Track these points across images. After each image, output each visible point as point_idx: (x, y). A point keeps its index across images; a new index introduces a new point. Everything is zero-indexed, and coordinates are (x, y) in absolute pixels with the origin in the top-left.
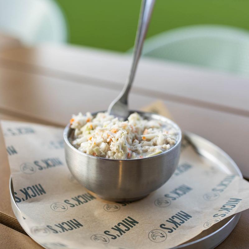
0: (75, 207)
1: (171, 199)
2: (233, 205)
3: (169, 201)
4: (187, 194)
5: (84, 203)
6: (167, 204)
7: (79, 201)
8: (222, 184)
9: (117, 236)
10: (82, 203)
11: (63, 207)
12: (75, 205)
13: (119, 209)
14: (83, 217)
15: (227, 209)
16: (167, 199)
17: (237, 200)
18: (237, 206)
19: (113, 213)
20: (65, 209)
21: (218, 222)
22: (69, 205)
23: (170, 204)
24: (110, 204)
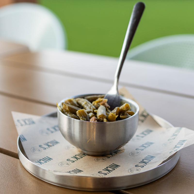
0: (75, 162)
1: (140, 150)
2: (181, 144)
3: (139, 152)
4: (151, 146)
5: (81, 159)
6: (138, 154)
7: (77, 158)
8: (174, 135)
9: (107, 173)
10: (79, 159)
11: (67, 164)
12: (75, 161)
13: (106, 160)
14: (82, 166)
15: (178, 147)
16: (138, 151)
17: (184, 141)
18: (184, 144)
19: (101, 162)
20: (68, 164)
21: (172, 155)
22: (71, 162)
23: (140, 153)
24: (98, 158)
